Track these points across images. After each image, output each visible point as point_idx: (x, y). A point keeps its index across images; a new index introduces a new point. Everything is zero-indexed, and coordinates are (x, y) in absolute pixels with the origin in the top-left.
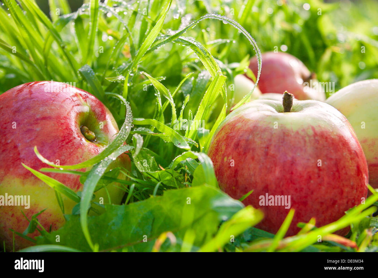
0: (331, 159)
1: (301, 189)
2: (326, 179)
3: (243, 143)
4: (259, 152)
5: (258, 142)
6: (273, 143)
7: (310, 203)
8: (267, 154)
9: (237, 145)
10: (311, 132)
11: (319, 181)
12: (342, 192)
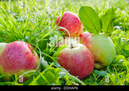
0: (86, 57)
1: (82, 65)
2: (86, 61)
3: (65, 58)
4: (70, 59)
5: (69, 57)
6: (73, 56)
7: (84, 68)
8: (72, 59)
9: (64, 59)
10: (80, 52)
11: (85, 62)
12: (90, 63)
